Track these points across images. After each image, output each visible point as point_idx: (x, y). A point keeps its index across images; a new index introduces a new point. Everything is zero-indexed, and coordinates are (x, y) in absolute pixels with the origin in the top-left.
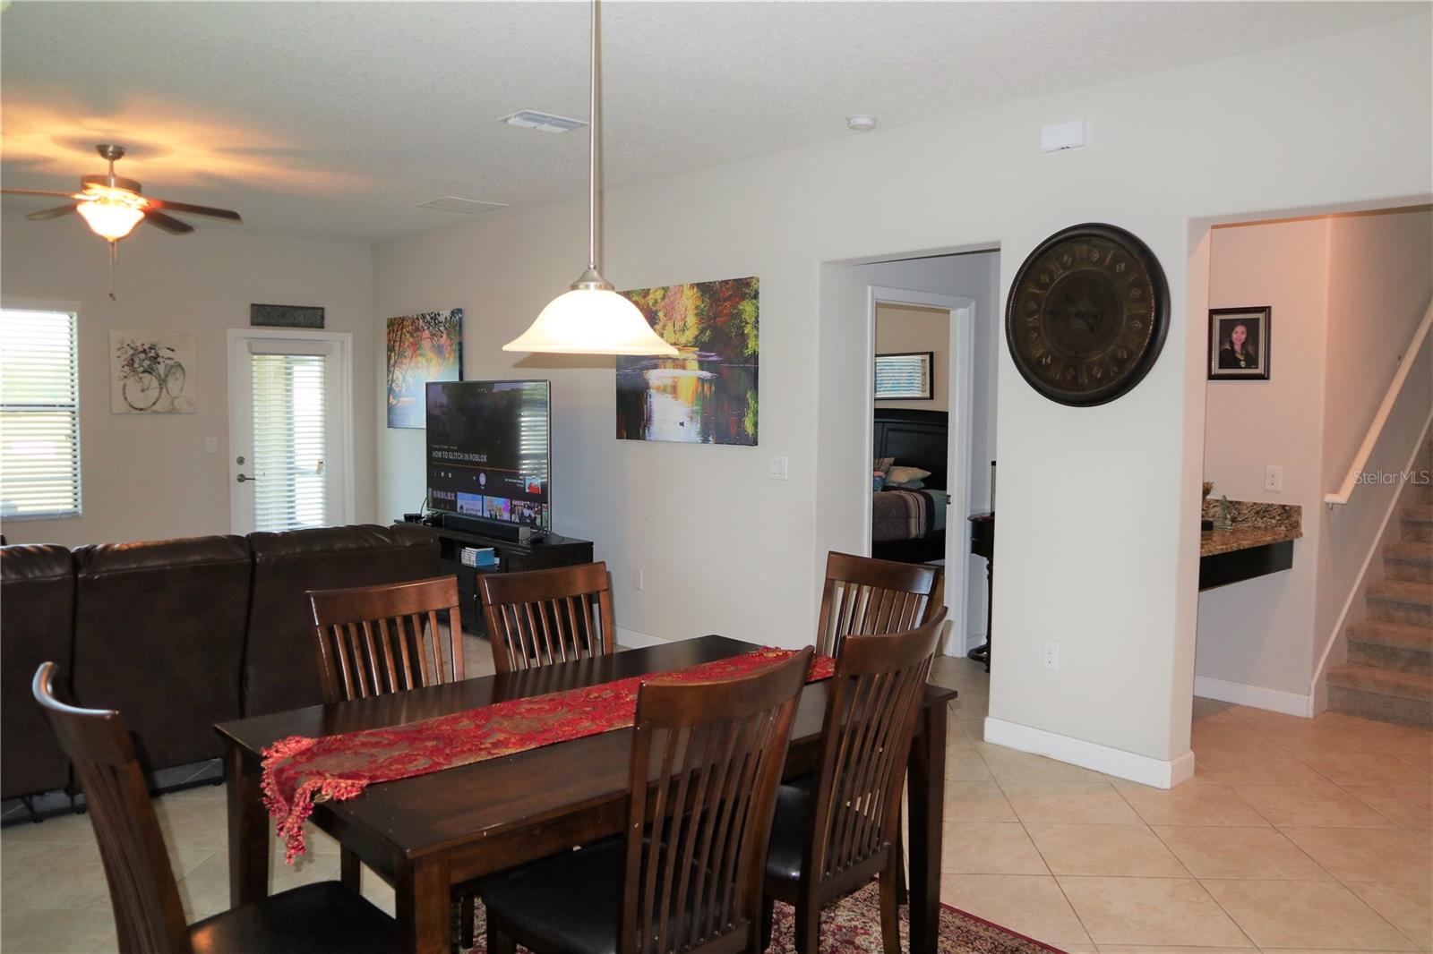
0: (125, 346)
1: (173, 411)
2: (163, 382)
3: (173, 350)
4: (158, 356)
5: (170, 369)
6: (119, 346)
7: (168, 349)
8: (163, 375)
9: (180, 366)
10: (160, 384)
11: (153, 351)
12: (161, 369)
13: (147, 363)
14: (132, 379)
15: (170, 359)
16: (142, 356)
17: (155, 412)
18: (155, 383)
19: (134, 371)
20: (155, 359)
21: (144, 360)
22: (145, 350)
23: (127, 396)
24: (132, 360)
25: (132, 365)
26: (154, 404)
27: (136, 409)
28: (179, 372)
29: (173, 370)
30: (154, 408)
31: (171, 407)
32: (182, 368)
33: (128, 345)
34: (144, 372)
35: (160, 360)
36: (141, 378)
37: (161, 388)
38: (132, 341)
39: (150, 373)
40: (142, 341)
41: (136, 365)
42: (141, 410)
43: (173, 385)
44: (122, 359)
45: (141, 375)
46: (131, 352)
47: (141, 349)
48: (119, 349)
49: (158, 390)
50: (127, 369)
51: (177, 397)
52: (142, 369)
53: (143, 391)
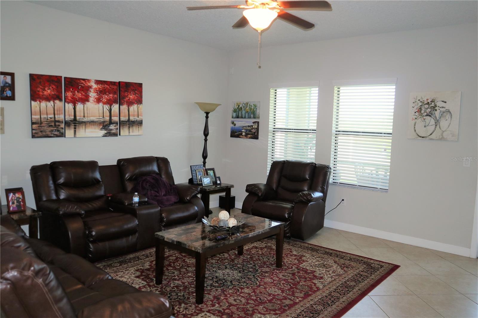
0: (417, 101)
1: (442, 139)
2: (437, 122)
3: (446, 102)
4: (436, 106)
5: (442, 114)
6: (414, 101)
7: (443, 101)
8: (438, 118)
9: (449, 111)
10: (436, 123)
11: (433, 103)
12: (437, 114)
13: (429, 110)
14: (420, 120)
15: (443, 107)
16: (427, 106)
17: (431, 139)
18: (433, 122)
19: (421, 115)
20: (434, 108)
21: (427, 109)
22: (428, 103)
23: (416, 129)
24: (421, 108)
25: (421, 111)
26: (431, 134)
27: (421, 137)
28: (448, 116)
29: (445, 114)
30: (431, 137)
31: (441, 137)
32: (450, 113)
33: (419, 100)
34: (427, 115)
35: (436, 108)
36: (425, 119)
37: (436, 125)
38: (422, 98)
39: (430, 116)
40: (427, 96)
41: (422, 112)
42: (423, 137)
43: (444, 123)
44: (415, 108)
45: (424, 117)
46: (420, 104)
47: (426, 102)
48: (414, 103)
49: (434, 126)
50: (417, 114)
51: (445, 131)
52: (426, 114)
53: (425, 127)
